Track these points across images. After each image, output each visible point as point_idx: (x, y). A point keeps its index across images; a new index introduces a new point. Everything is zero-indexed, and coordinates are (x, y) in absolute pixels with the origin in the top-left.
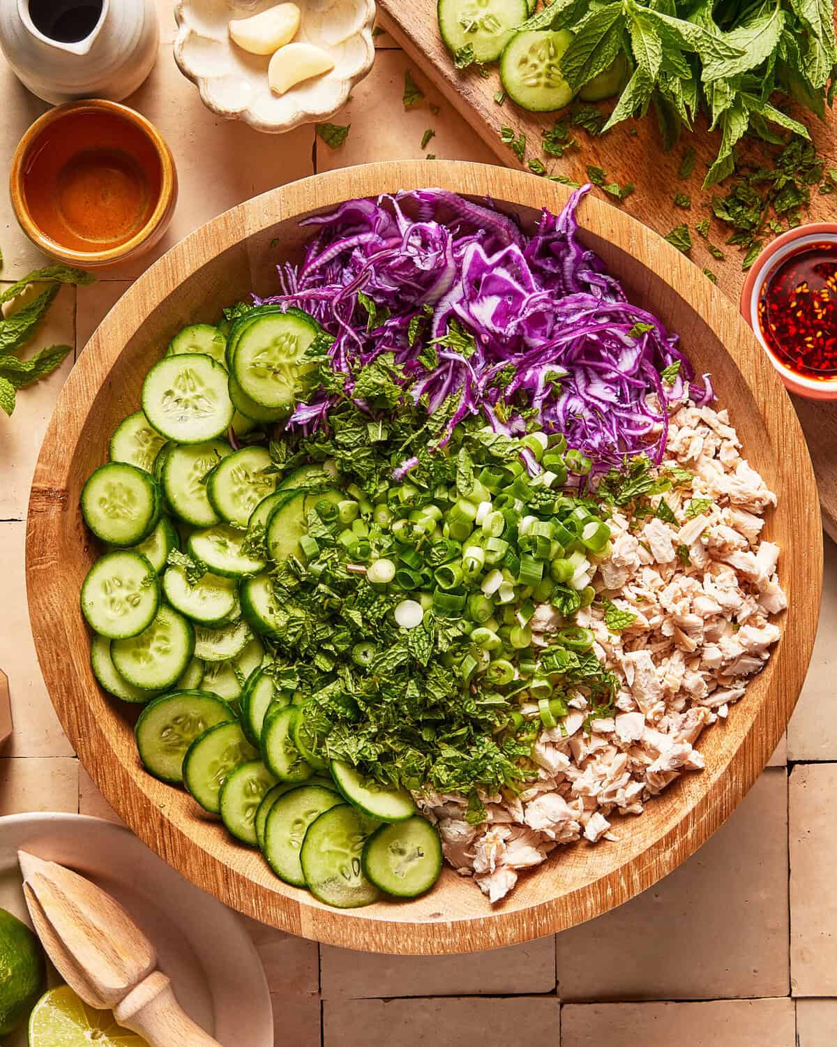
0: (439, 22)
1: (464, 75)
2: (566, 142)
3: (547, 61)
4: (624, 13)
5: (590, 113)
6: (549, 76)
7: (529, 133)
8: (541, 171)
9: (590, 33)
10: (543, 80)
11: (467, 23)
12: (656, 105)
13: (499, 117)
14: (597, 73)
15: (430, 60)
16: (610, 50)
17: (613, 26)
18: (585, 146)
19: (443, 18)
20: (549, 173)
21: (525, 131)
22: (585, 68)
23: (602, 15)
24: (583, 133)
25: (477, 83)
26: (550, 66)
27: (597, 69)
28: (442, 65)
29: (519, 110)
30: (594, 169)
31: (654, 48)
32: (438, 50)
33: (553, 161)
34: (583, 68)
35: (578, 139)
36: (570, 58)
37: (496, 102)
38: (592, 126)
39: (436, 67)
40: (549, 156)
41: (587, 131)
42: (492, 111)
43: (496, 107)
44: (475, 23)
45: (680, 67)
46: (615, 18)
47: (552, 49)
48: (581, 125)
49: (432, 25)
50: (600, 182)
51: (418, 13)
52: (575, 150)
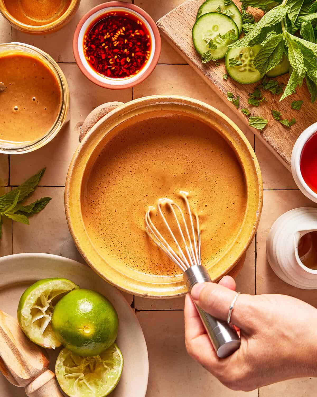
0: (193, 40)
1: (206, 67)
2: (260, 99)
3: (249, 58)
4: (284, 39)
5: (272, 84)
6: (250, 65)
7: (241, 95)
8: (248, 114)
9: (267, 49)
10: (248, 68)
11: (207, 40)
12: (306, 80)
13: (226, 87)
14: (271, 68)
15: (189, 59)
16: (278, 56)
17: (279, 44)
18: (270, 100)
19: (195, 38)
20: (252, 115)
21: (239, 94)
22: (266, 64)
23: (273, 40)
24: (269, 93)
25: (214, 70)
26: (251, 61)
27: (271, 66)
28: (195, 61)
29: (235, 83)
30: (275, 112)
31: (299, 59)
32: (193, 53)
33: (254, 109)
34: (264, 65)
35: (266, 96)
36: (258, 59)
37: (224, 79)
38: (273, 91)
39: (192, 62)
40: (251, 106)
41: (271, 92)
42: (222, 84)
43: (224, 82)
44: (211, 40)
45: (313, 65)
46: (280, 41)
47: (251, 52)
48: (268, 89)
49: (190, 41)
50: (278, 118)
51: (182, 35)
52: (265, 102)
